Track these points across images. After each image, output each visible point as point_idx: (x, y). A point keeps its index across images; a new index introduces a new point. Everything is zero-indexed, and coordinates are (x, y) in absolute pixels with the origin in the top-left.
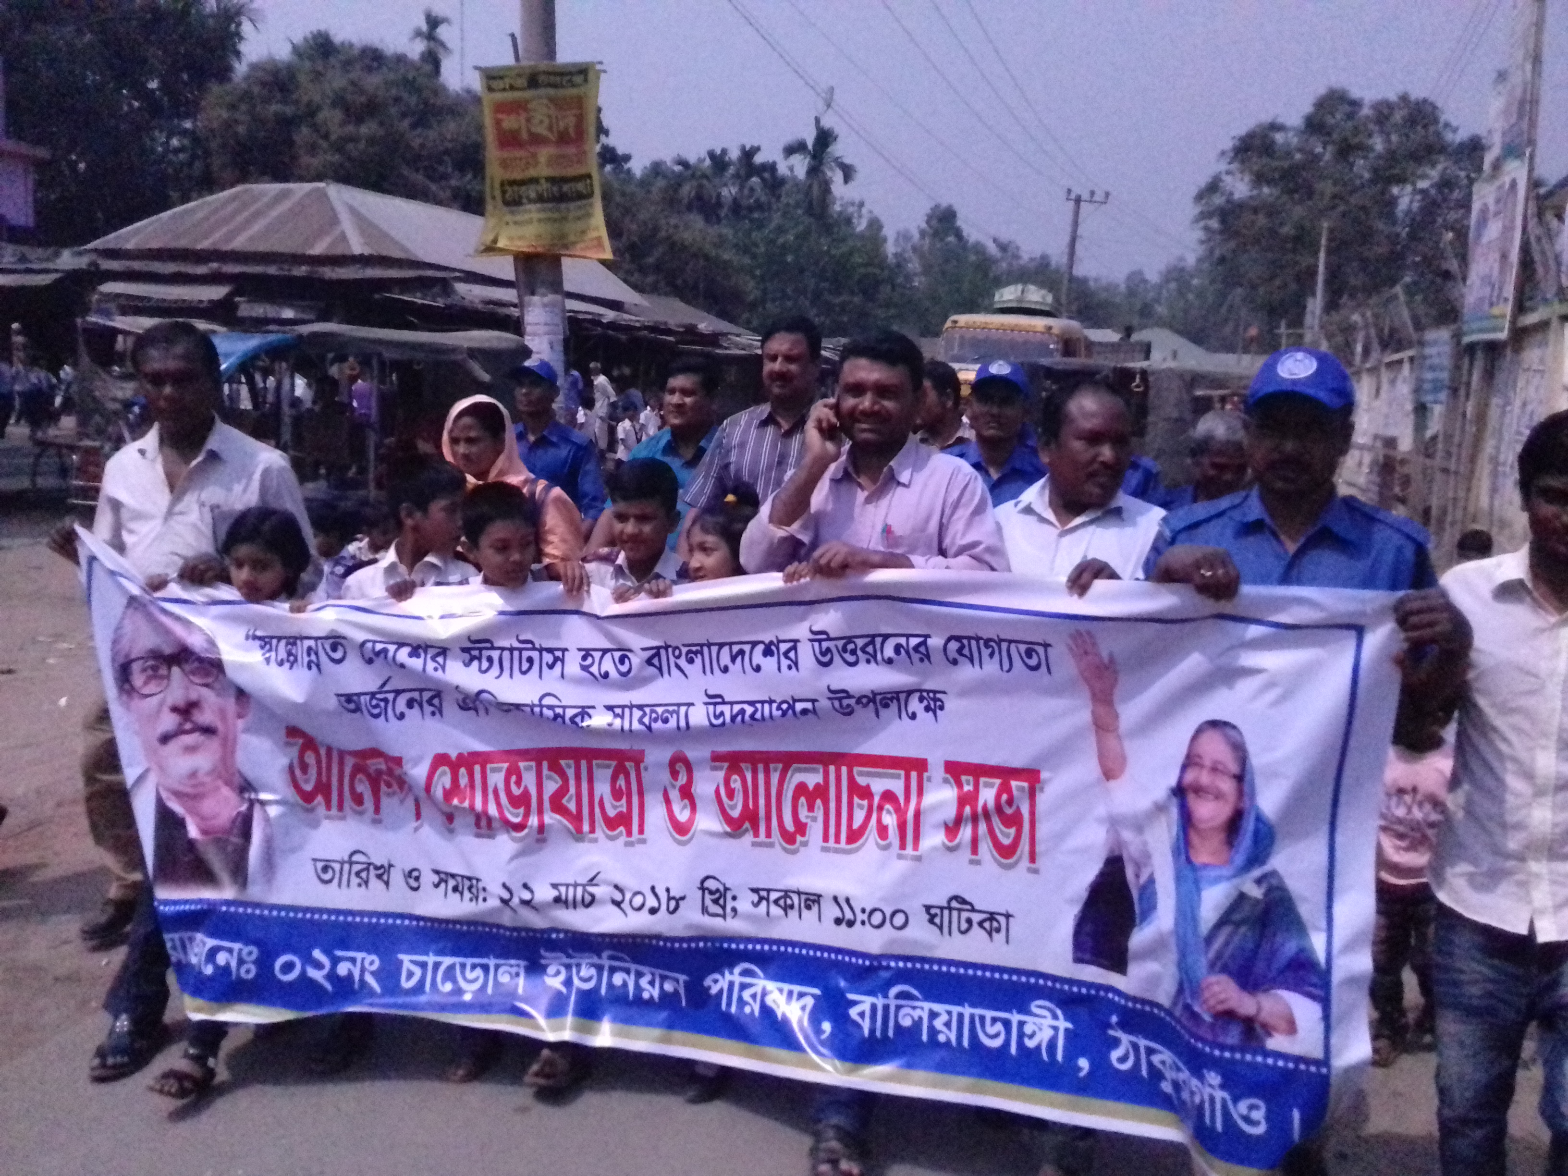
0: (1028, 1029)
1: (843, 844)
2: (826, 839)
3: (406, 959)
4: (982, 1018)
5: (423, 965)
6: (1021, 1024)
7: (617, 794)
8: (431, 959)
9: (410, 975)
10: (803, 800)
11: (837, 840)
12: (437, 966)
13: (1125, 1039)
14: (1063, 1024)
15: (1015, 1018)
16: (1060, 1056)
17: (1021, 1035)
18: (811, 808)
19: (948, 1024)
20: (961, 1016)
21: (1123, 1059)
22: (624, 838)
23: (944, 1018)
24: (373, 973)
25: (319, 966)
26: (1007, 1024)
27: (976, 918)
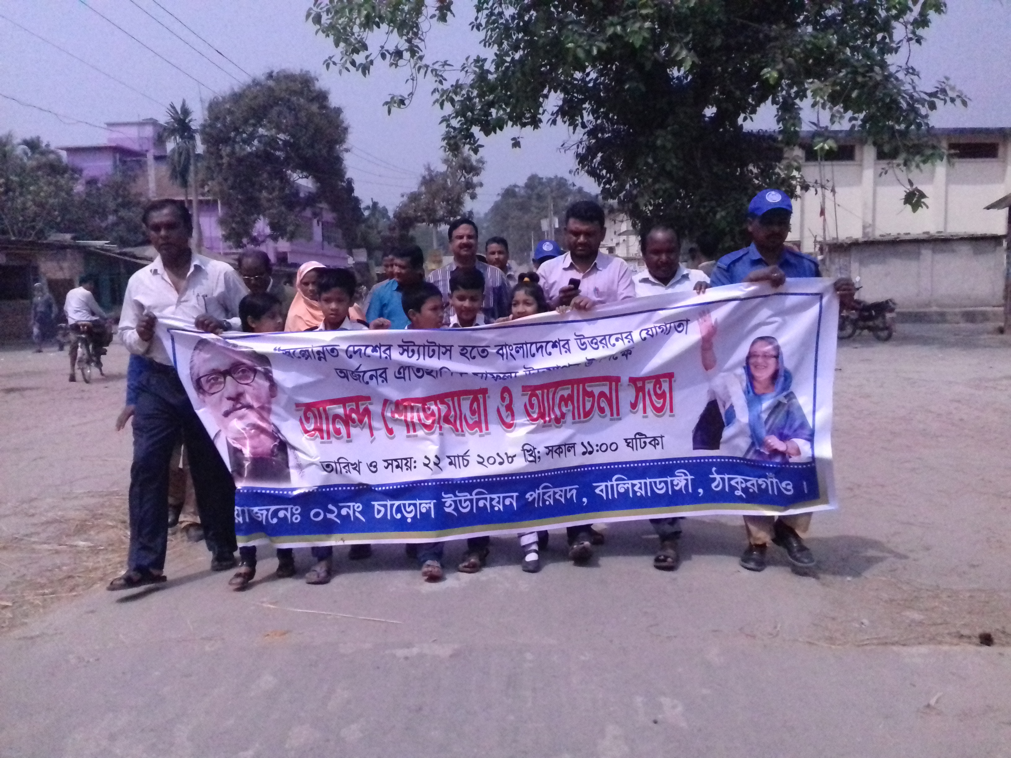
0: (675, 483)
1: (582, 419)
2: (574, 418)
3: (376, 504)
4: (655, 483)
5: (385, 506)
6: (672, 481)
7: (473, 412)
8: (389, 503)
9: (379, 511)
10: (563, 403)
11: (579, 417)
12: (392, 506)
13: (718, 477)
14: (690, 477)
15: (669, 479)
16: (690, 490)
17: (672, 485)
18: (566, 406)
19: (640, 488)
20: (645, 483)
21: (717, 486)
22: (479, 433)
23: (639, 485)
24: (359, 512)
25: (332, 512)
26: (666, 482)
27: (648, 440)
